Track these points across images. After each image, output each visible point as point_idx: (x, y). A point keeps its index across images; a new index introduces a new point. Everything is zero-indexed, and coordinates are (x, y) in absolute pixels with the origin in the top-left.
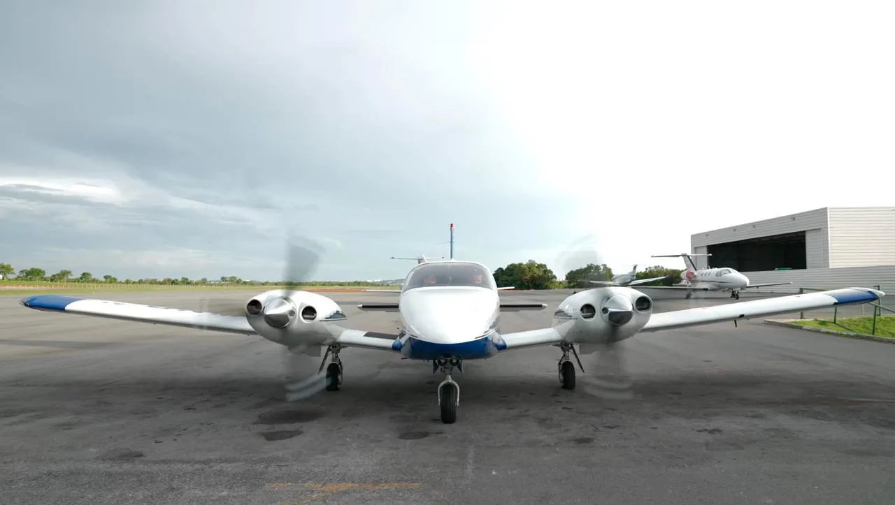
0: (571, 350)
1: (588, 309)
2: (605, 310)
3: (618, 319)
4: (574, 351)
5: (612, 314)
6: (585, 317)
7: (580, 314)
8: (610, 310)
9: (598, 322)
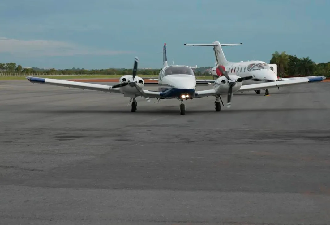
0: (219, 98)
1: (223, 82)
2: (228, 82)
3: (232, 84)
4: (220, 98)
5: (230, 83)
6: (223, 84)
7: (221, 83)
8: (230, 82)
9: (226, 85)
